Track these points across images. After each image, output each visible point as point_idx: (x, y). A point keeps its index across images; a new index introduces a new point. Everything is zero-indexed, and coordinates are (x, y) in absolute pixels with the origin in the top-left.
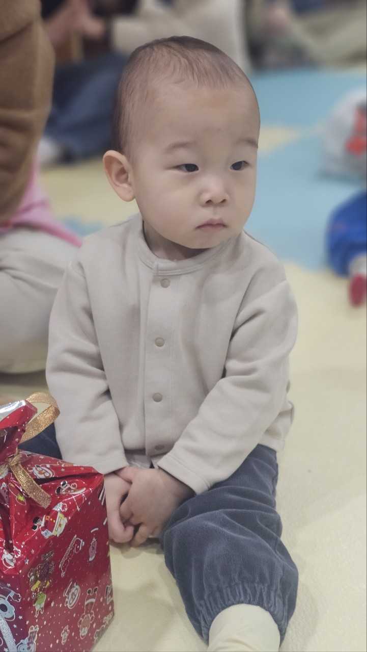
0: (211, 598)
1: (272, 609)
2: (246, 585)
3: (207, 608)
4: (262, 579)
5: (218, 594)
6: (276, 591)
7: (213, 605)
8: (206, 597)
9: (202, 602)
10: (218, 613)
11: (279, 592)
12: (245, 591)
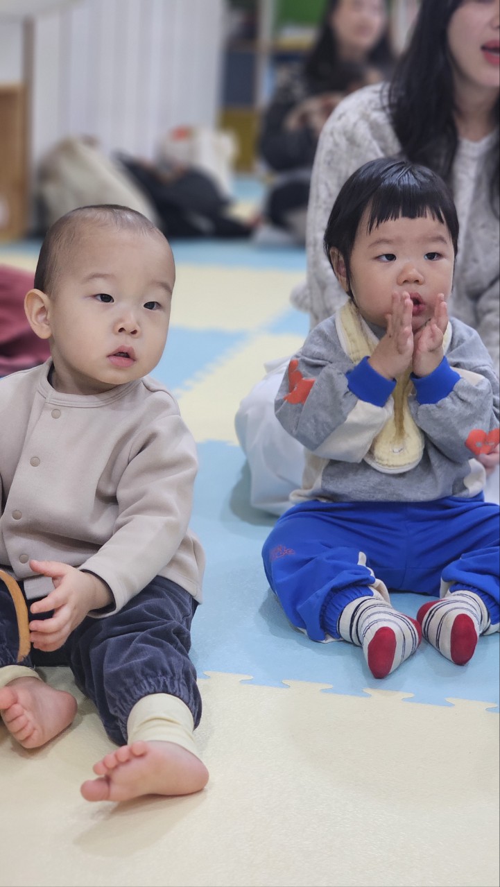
0: (122, 701)
1: (177, 694)
2: (151, 680)
3: (121, 710)
4: (165, 673)
5: (127, 695)
6: (179, 680)
7: (125, 704)
8: (118, 703)
9: (116, 709)
10: (131, 709)
11: (182, 680)
12: (150, 684)
